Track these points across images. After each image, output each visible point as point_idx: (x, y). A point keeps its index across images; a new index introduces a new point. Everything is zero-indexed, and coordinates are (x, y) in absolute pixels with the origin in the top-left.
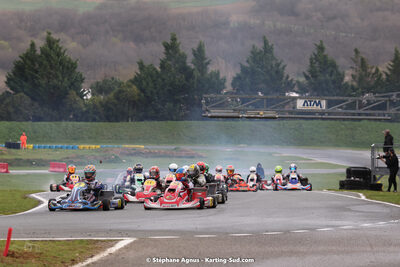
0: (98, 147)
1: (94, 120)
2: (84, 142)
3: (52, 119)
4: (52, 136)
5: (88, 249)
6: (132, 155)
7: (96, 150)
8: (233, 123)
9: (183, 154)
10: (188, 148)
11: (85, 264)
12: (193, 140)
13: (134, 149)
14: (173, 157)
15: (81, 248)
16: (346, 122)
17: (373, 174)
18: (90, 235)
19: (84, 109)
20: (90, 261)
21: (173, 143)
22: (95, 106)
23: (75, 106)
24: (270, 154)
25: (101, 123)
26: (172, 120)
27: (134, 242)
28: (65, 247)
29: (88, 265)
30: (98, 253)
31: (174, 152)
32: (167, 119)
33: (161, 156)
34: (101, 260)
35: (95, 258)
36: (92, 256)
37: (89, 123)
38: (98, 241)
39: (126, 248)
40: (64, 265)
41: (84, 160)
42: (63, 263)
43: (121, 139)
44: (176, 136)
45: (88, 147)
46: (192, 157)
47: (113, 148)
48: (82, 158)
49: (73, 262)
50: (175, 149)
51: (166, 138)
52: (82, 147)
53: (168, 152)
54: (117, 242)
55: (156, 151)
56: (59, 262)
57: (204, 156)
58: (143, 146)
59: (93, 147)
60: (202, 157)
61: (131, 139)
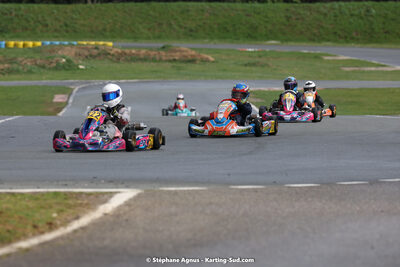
0: (39, 44)
2: (12, 38)
6: (92, 56)
7: (35, 50)
9: (177, 56)
10: (186, 47)
11: (70, 228)
12: (191, 34)
13: (96, 48)
14: (161, 60)
15: (58, 204)
18: (65, 185)
21: (159, 37)
24: (317, 57)
27: (138, 197)
28: (31, 204)
29: (75, 231)
30: (85, 213)
31: (163, 53)
33: (141, 60)
35: (85, 221)
36: (77, 218)
37: (23, 6)
38: (81, 193)
39: (128, 204)
40: (37, 230)
41: (15, 66)
42: (35, 227)
43: (75, 31)
44: (164, 26)
45: (21, 43)
46: (192, 61)
47: (61, 46)
48: (12, 61)
49: (51, 226)
50: (163, 47)
51: (149, 29)
52: (12, 44)
53: (152, 53)
54: (111, 195)
55: (134, 51)
56: (29, 227)
57: (212, 59)
58: (110, 44)
59: (30, 44)
60: (207, 60)
61: (92, 32)
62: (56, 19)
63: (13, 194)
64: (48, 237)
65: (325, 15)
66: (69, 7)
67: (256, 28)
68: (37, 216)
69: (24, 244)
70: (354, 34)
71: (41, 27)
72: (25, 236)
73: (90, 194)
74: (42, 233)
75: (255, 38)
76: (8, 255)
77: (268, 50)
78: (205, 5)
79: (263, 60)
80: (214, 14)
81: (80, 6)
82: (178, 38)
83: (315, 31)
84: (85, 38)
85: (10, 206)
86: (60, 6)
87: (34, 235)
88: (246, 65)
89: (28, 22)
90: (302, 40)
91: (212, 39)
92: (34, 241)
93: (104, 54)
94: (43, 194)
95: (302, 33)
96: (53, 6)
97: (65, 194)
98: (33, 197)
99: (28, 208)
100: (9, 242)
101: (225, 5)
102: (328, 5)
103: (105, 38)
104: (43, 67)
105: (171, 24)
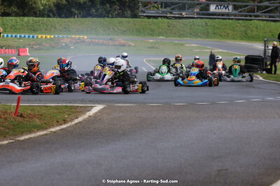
0: (52, 37)
1: (49, 16)
2: (40, 34)
3: (17, 15)
4: (17, 27)
5: (73, 113)
7: (51, 39)
8: (155, 20)
9: (117, 43)
10: (121, 39)
11: (73, 123)
12: (123, 33)
13: (79, 39)
14: (109, 45)
15: (67, 111)
16: (240, 21)
17: (265, 61)
18: (70, 103)
19: (42, 8)
20: (76, 121)
21: (108, 34)
22: (50, 6)
23: (34, 5)
24: (182, 45)
25: (55, 19)
26: (108, 17)
27: (104, 108)
28: (55, 111)
29: (76, 124)
30: (80, 116)
31: (110, 41)
32: (104, 17)
33: (100, 45)
34: (85, 120)
35: (80, 119)
36: (77, 118)
37: (45, 19)
39: (100, 111)
40: (59, 123)
41: (41, 47)
42: (58, 122)
43: (69, 31)
44: (111, 29)
45: (44, 36)
46: (124, 45)
47: (63, 38)
48: (40, 44)
49: (65, 121)
50: (110, 39)
51: (104, 30)
52: (40, 36)
53: (105, 42)
54: (92, 107)
55: (97, 41)
56: (55, 121)
57: (133, 45)
58: (86, 37)
59: (48, 37)
60: (131, 45)
61: (77, 31)
62: (61, 25)
63: (46, 106)
64: (64, 126)
65: (186, 25)
66: (66, 20)
67: (154, 31)
68: (58, 117)
69: (53, 130)
70: (199, 34)
71: (53, 29)
72: (53, 126)
73: (82, 107)
74: (61, 125)
75: (153, 35)
76: (46, 135)
77: (159, 41)
78: (131, 20)
79: (157, 46)
80: (135, 24)
81: (72, 19)
82: (117, 35)
83: (181, 32)
84: (74, 34)
85: (45, 112)
86: (62, 19)
87: (57, 126)
88: (149, 48)
89: (47, 26)
90: (175, 37)
91: (133, 35)
92: (58, 128)
93: (83, 41)
94: (60, 106)
95: (175, 33)
96: (59, 19)
97: (71, 106)
98: (56, 108)
99: (54, 113)
100: (46, 129)
101: (139, 19)
102: (188, 20)
103: (83, 34)
104: (54, 47)
105: (113, 28)
